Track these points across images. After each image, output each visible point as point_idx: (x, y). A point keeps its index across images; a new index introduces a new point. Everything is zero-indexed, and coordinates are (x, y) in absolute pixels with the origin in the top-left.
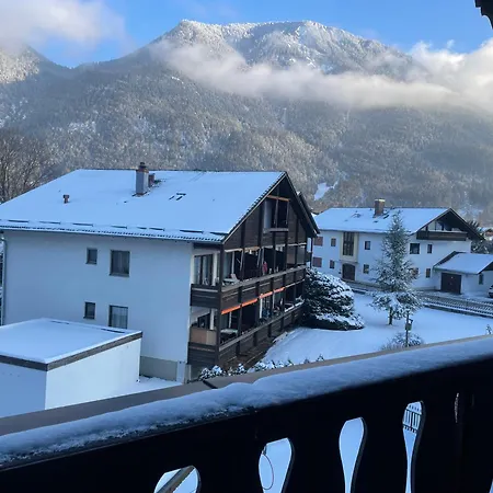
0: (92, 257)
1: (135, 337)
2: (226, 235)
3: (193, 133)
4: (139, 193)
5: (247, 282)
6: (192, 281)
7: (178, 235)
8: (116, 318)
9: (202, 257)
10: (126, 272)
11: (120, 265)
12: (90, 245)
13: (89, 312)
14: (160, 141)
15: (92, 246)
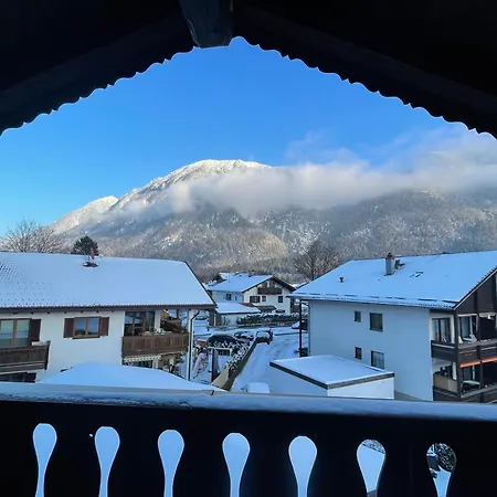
0: (358, 317)
1: (389, 376)
2: (457, 303)
3: (442, 226)
4: (389, 273)
5: (485, 342)
6: (431, 338)
7: (416, 303)
8: (376, 361)
9: (439, 320)
10: (380, 328)
11: (376, 323)
12: (356, 309)
13: (358, 354)
14: (416, 235)
15: (358, 310)
